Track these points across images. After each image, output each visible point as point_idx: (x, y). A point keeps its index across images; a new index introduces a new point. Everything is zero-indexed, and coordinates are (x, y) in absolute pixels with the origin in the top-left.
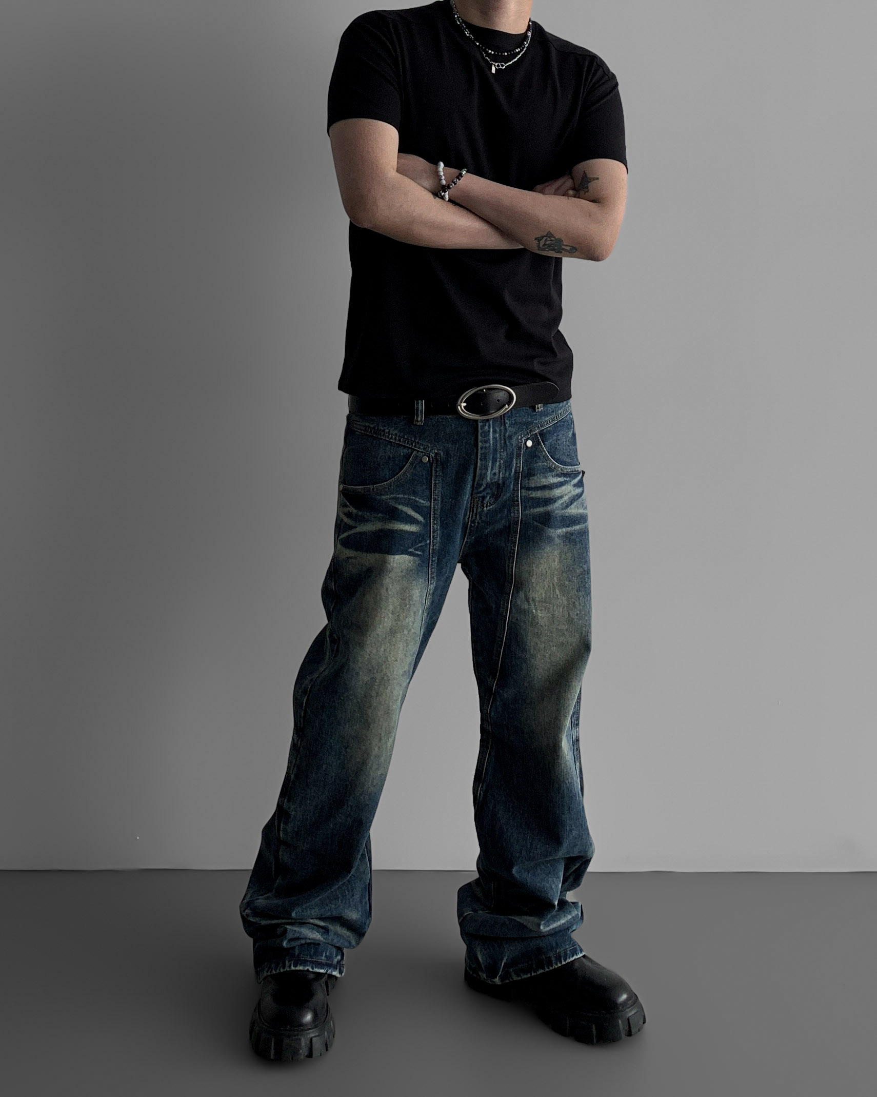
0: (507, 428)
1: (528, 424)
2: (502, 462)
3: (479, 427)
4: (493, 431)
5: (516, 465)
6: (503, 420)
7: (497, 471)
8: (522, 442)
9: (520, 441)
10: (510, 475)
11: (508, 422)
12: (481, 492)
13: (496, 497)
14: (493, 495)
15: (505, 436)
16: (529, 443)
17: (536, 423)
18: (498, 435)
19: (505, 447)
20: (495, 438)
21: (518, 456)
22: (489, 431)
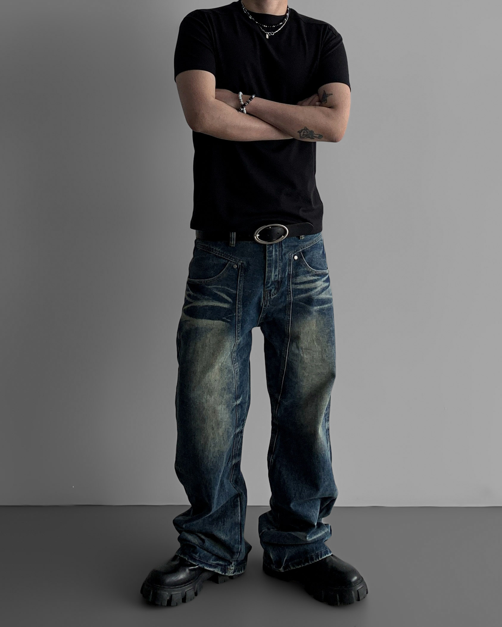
0: (283, 249)
1: (295, 246)
2: (280, 268)
3: (267, 249)
4: (275, 251)
5: (289, 270)
6: (281, 244)
7: (277, 274)
8: (291, 257)
9: (290, 256)
10: (285, 276)
11: (284, 246)
12: (268, 287)
13: (277, 289)
14: (276, 288)
15: (282, 253)
16: (296, 258)
17: (300, 246)
18: (277, 253)
19: (282, 259)
20: (276, 255)
21: (290, 265)
22: (272, 251)
